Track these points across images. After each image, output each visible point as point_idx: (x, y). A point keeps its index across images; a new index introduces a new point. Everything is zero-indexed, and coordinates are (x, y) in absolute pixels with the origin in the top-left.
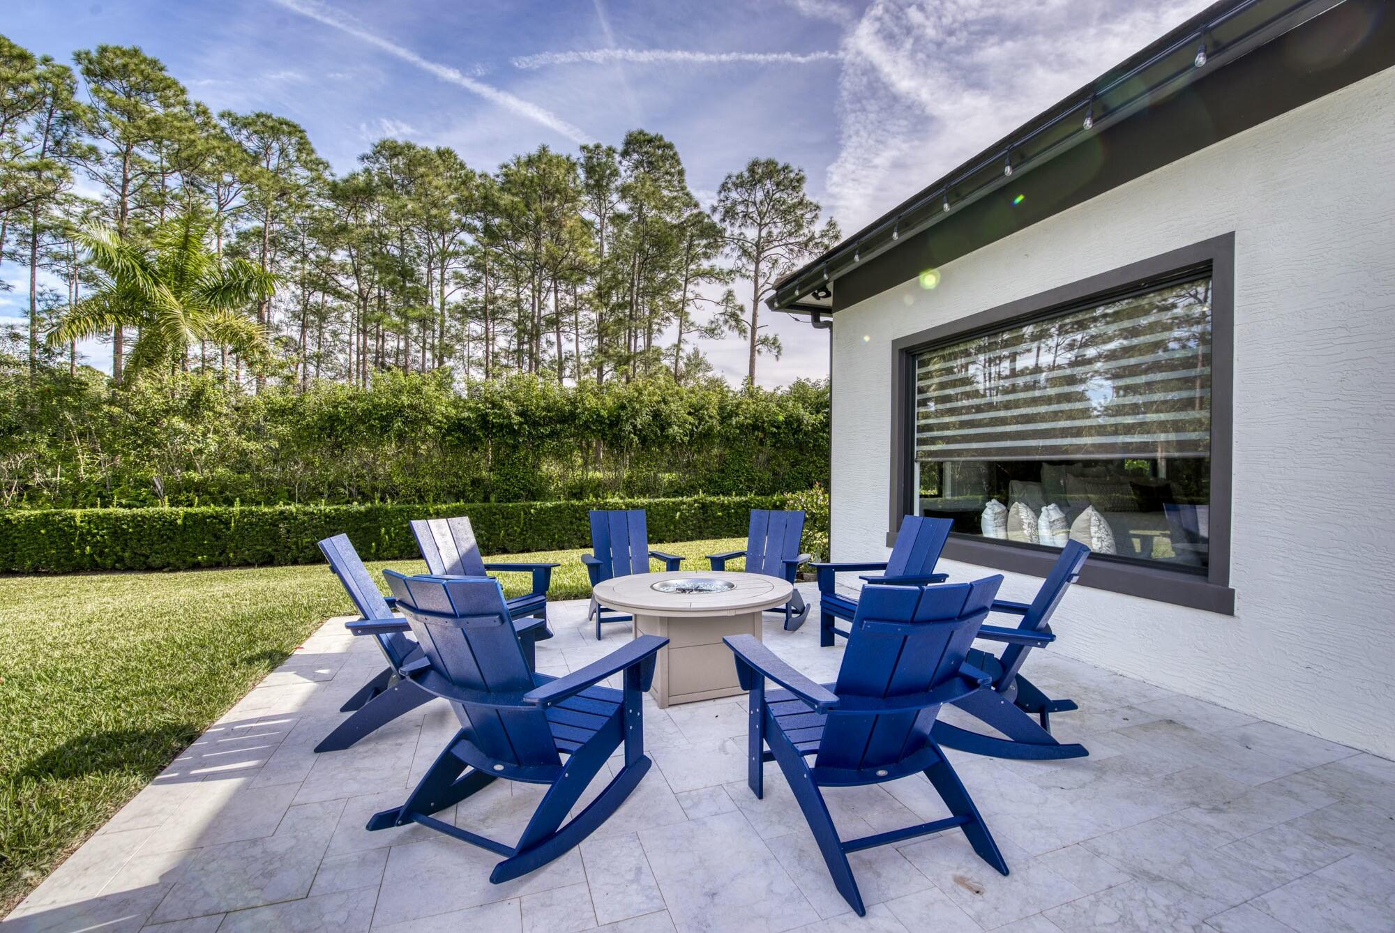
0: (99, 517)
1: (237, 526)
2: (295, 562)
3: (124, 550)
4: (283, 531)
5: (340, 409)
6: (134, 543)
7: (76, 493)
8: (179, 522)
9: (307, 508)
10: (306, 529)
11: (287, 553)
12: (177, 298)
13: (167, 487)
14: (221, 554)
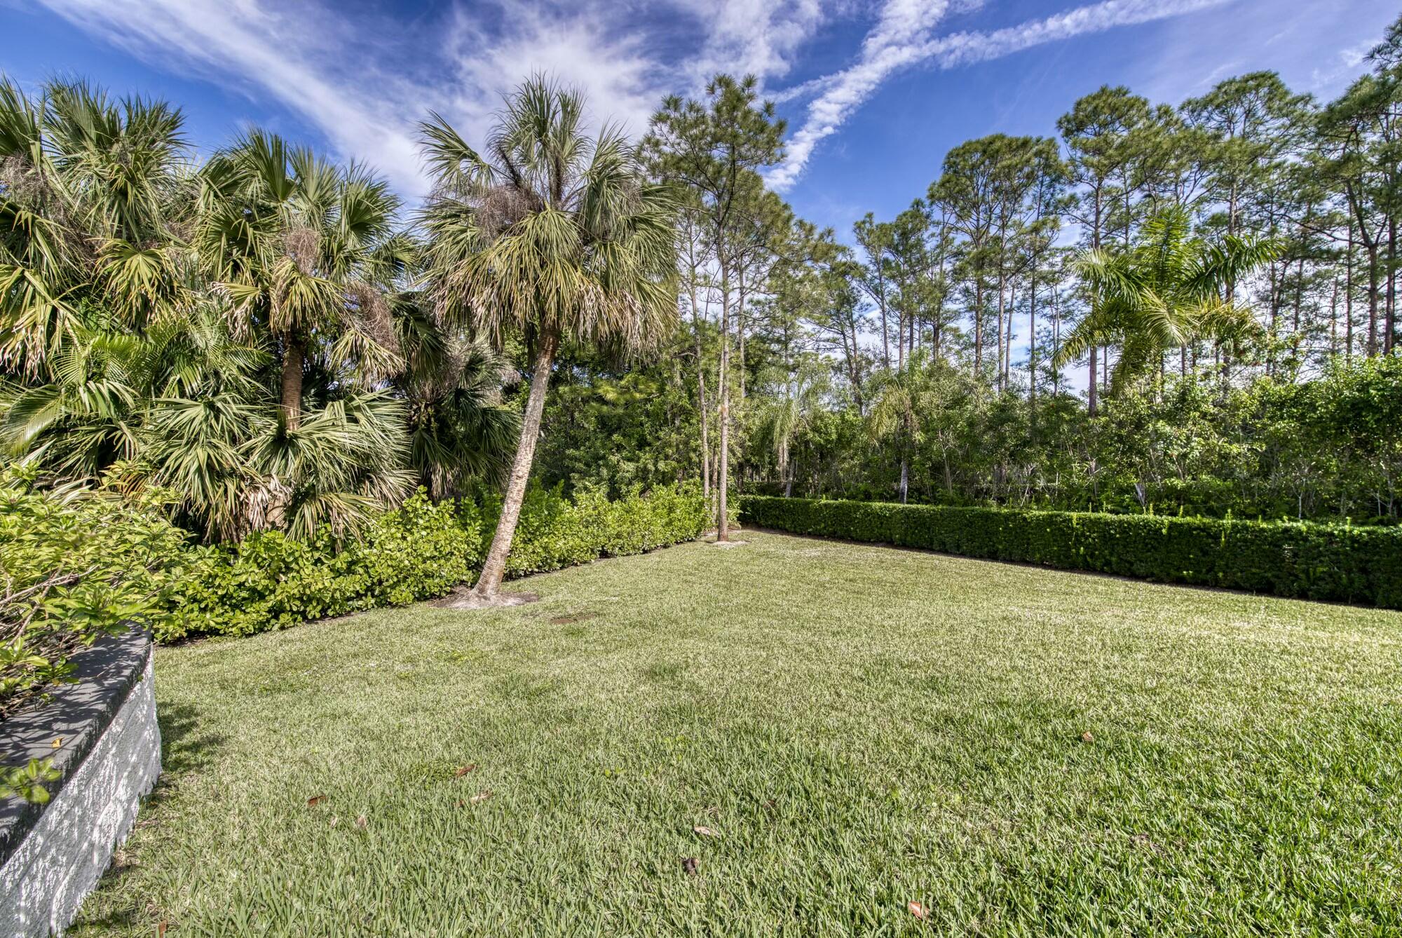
0: (1091, 520)
1: (1227, 542)
2: (1303, 595)
3: (1111, 554)
4: (1288, 554)
5: (1372, 392)
6: (1119, 549)
7: (1070, 497)
8: (1164, 531)
9: (1322, 527)
10: (1320, 554)
11: (1293, 582)
12: (1160, 297)
13: (1147, 493)
14: (1208, 571)
